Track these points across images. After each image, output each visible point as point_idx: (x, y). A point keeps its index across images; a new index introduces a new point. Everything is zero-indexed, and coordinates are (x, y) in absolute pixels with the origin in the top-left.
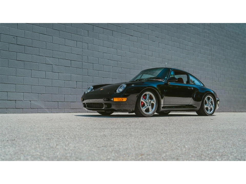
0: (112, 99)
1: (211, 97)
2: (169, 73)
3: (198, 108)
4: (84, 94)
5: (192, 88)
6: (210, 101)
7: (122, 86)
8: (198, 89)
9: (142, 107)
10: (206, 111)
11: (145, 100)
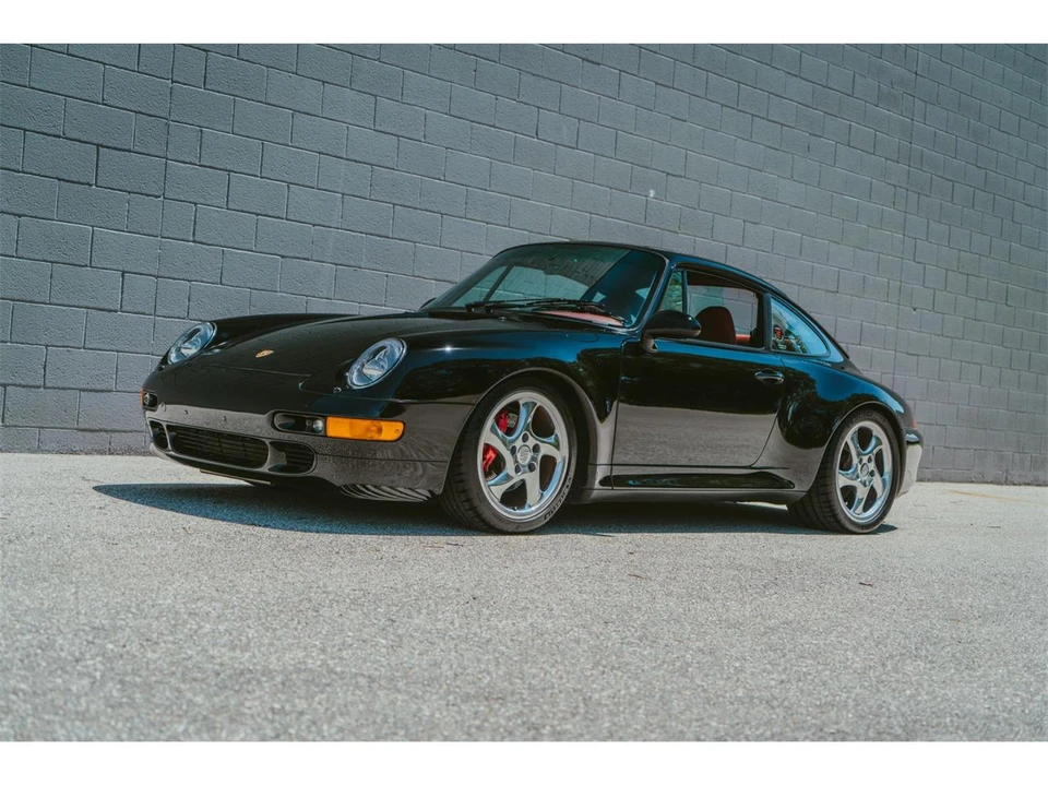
0: (320, 424)
1: (877, 430)
2: (657, 281)
3: (801, 488)
4: (160, 369)
5: (780, 377)
6: (872, 451)
7: (384, 348)
8: (813, 381)
9: (487, 474)
10: (843, 505)
11: (509, 438)
